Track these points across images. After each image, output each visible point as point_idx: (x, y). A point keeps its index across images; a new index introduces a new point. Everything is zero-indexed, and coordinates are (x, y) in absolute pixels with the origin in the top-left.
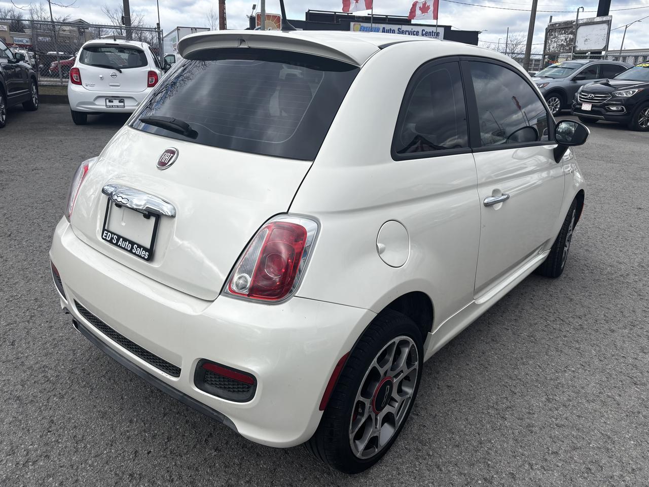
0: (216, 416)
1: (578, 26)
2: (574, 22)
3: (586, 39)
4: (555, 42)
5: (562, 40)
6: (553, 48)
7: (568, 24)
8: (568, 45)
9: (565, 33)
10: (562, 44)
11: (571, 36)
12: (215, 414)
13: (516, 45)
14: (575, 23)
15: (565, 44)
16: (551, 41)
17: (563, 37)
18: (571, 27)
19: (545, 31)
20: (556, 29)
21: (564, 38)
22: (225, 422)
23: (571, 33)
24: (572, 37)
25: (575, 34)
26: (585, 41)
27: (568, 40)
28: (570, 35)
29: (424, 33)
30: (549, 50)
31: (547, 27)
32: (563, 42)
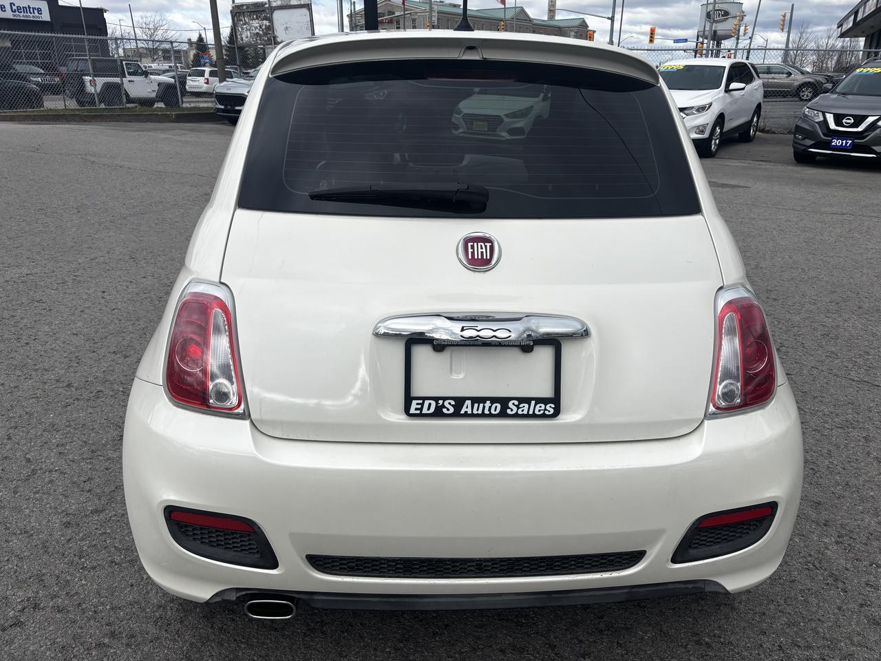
0: (692, 588)
1: (273, 9)
2: (266, 4)
3: (287, 28)
4: (247, 30)
5: (256, 28)
6: (247, 37)
7: (258, 6)
8: (265, 34)
9: (257, 19)
10: (258, 33)
11: (266, 23)
12: (690, 586)
13: (156, 29)
14: (267, 6)
15: (261, 32)
16: (242, 29)
17: (256, 23)
18: (264, 11)
19: (230, 14)
20: (244, 12)
21: (257, 25)
22: (707, 589)
23: (266, 18)
24: (268, 24)
25: (270, 20)
26: (285, 30)
27: (264, 27)
28: (265, 21)
29: (14, 8)
30: (242, 40)
31: (231, 9)
32: (257, 31)
